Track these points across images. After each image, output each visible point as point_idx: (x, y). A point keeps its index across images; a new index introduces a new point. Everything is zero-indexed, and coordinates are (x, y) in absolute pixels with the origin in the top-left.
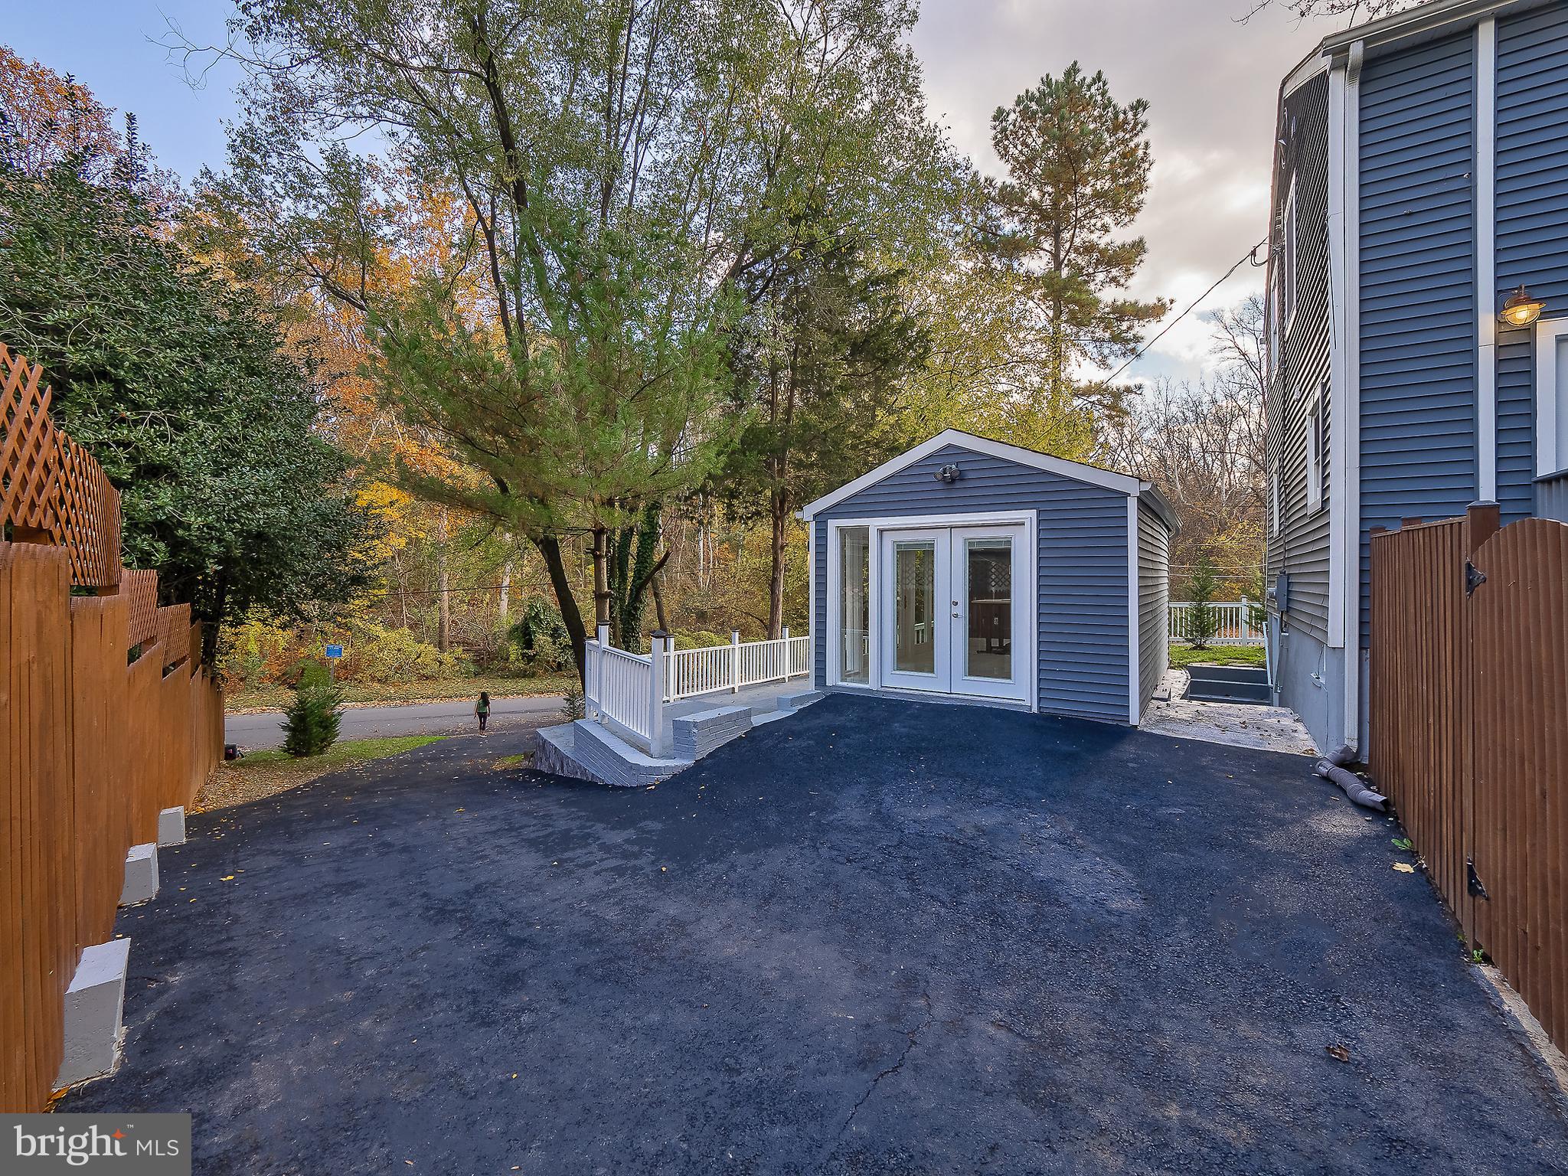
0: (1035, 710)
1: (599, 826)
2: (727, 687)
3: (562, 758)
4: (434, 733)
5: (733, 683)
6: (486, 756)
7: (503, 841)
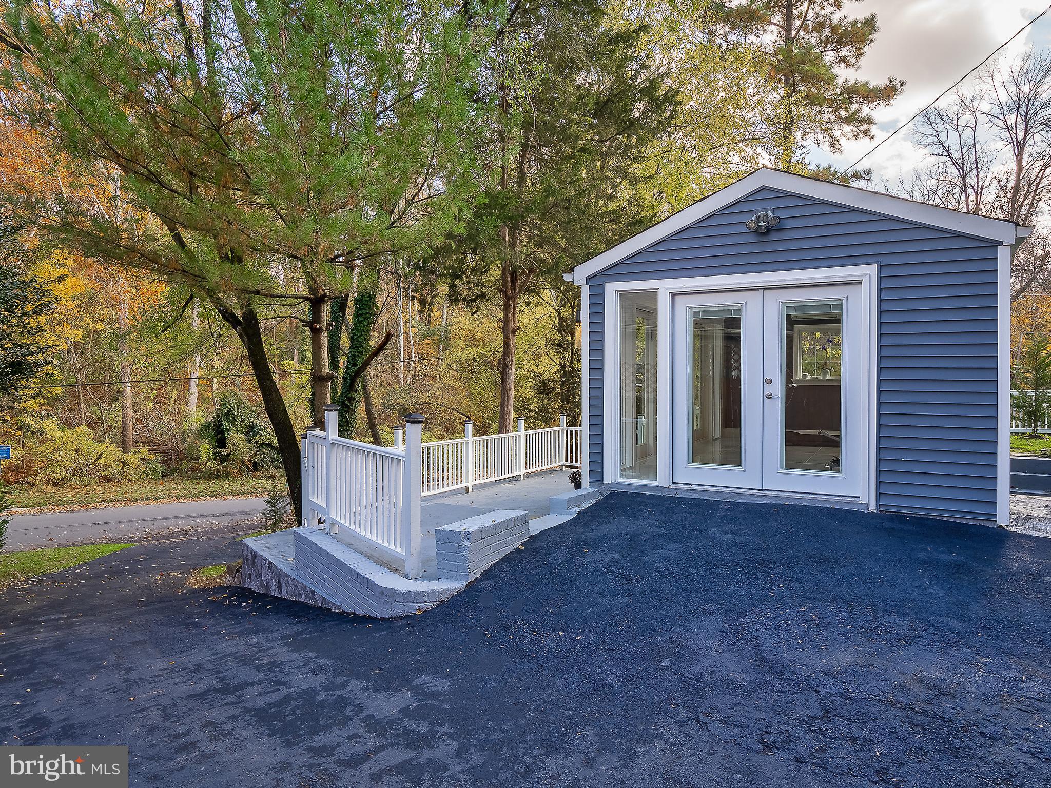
0: (873, 508)
1: (356, 684)
2: (460, 486)
3: (280, 577)
4: (118, 540)
5: (467, 481)
6: (179, 568)
7: (216, 714)
